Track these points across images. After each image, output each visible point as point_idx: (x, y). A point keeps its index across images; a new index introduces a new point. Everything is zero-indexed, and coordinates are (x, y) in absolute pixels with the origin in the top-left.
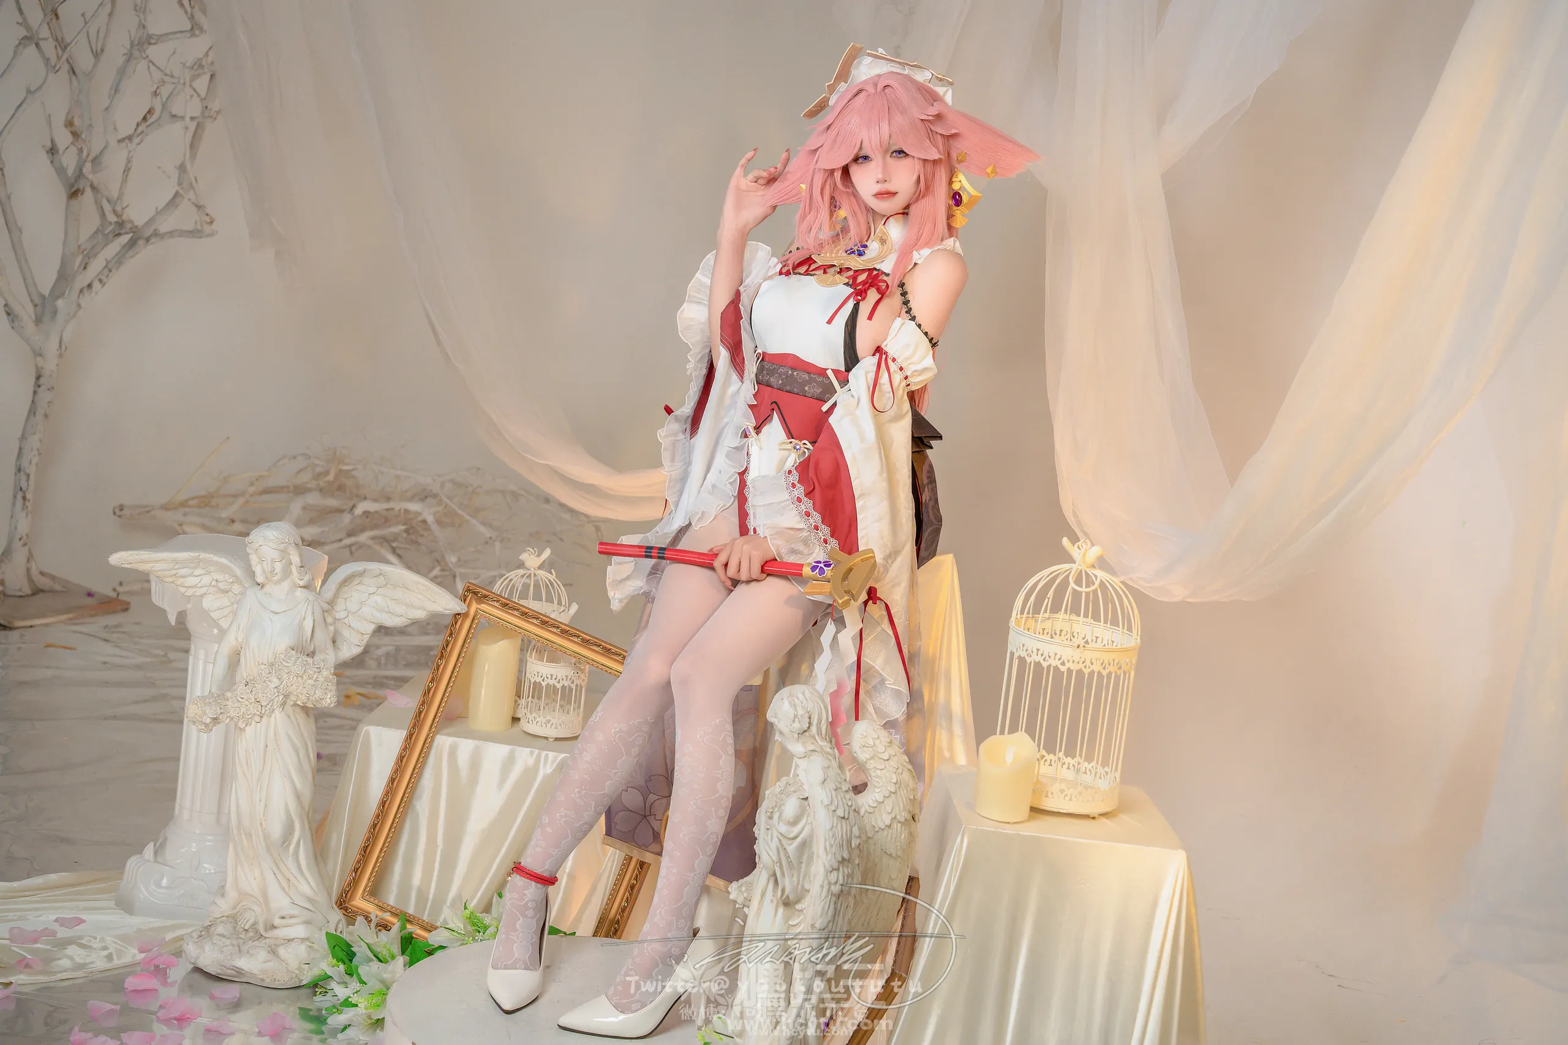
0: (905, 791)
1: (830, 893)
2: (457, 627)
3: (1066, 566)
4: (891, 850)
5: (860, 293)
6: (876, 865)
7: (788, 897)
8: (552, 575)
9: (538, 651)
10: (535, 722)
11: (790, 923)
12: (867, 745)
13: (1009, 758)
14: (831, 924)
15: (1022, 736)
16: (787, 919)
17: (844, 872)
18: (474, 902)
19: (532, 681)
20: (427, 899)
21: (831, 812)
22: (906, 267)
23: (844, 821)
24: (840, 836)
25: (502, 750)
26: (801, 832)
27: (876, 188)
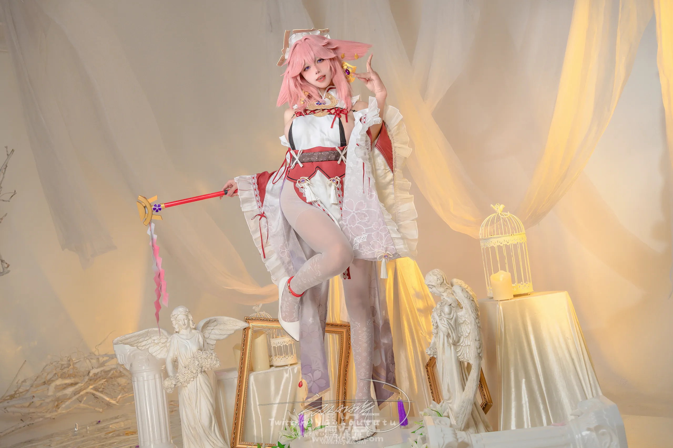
2: (247, 333)
3: (492, 215)
7: (455, 341)
11: (457, 351)
15: (501, 272)
16: (455, 350)
21: (469, 299)
26: (453, 316)
27: (317, 76)
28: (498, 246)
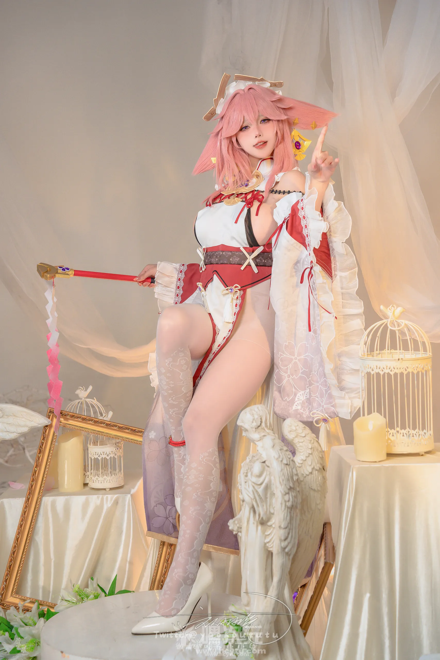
0: (317, 452)
1: (286, 507)
2: (47, 434)
3: (385, 320)
4: (314, 487)
5: (249, 203)
6: (307, 496)
7: (262, 518)
8: (94, 400)
9: (94, 443)
10: (97, 482)
12: (292, 430)
13: (371, 427)
14: (289, 525)
15: (375, 415)
16: (264, 532)
17: (292, 495)
18: (79, 583)
19: (93, 458)
20: (49, 592)
21: (280, 461)
22: (272, 186)
23: (287, 466)
24: (287, 474)
25: (82, 499)
26: (264, 480)
27: (256, 141)
28: (376, 373)
